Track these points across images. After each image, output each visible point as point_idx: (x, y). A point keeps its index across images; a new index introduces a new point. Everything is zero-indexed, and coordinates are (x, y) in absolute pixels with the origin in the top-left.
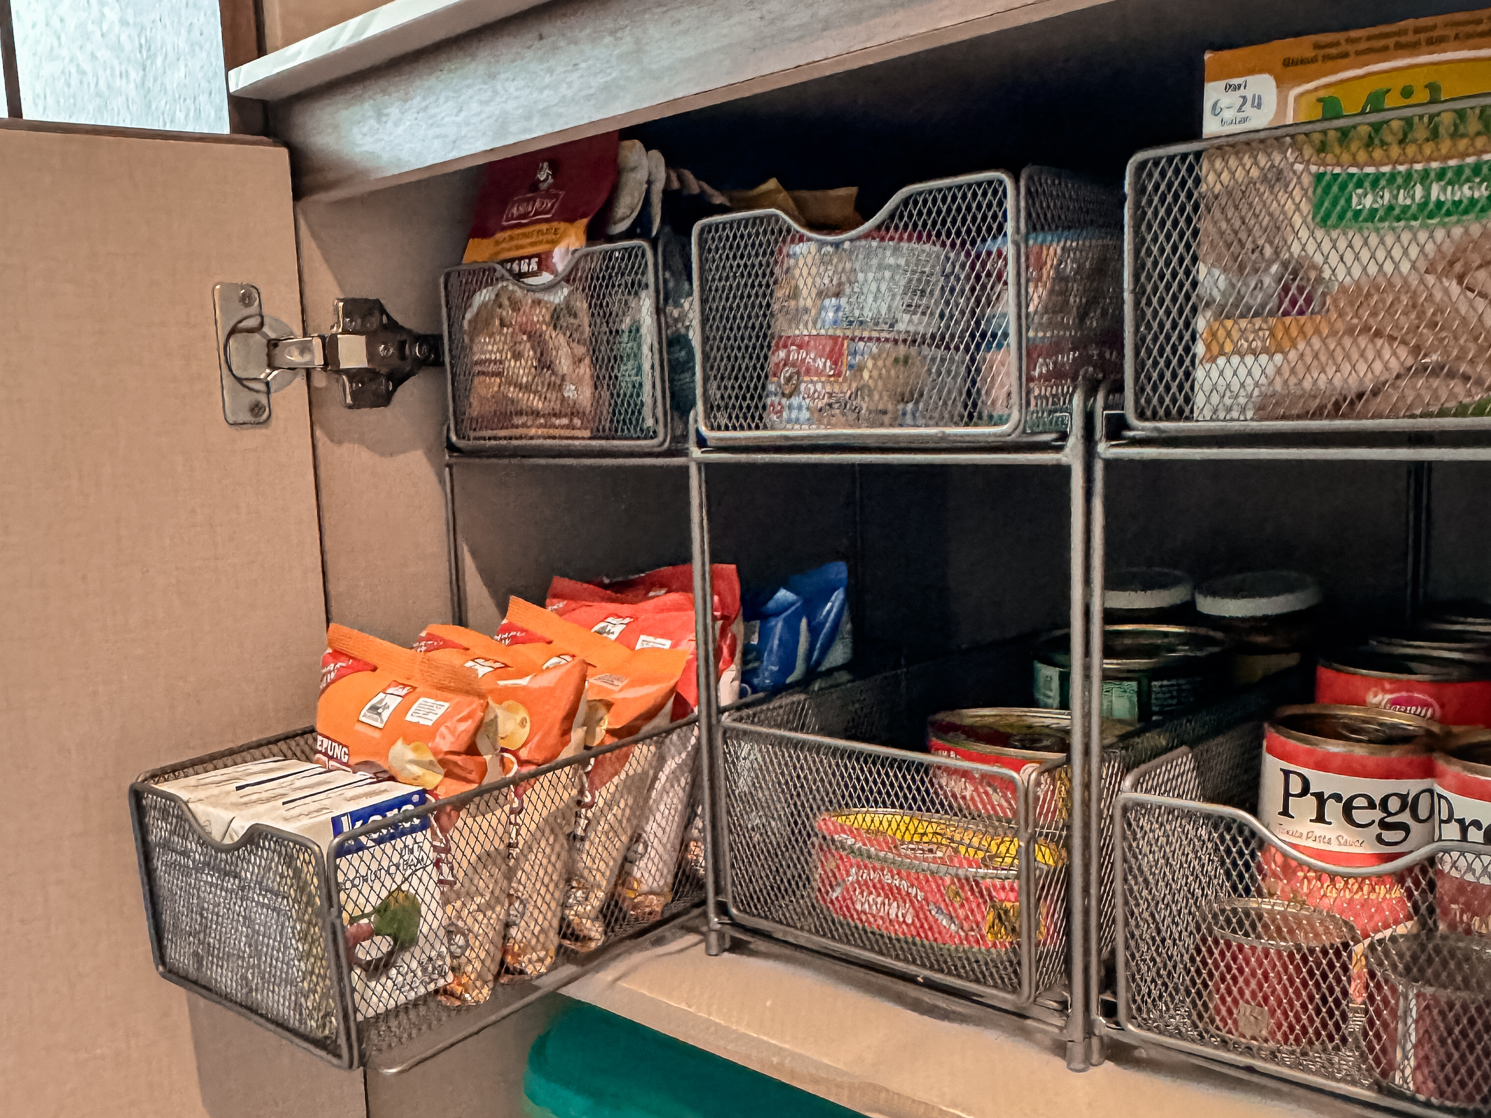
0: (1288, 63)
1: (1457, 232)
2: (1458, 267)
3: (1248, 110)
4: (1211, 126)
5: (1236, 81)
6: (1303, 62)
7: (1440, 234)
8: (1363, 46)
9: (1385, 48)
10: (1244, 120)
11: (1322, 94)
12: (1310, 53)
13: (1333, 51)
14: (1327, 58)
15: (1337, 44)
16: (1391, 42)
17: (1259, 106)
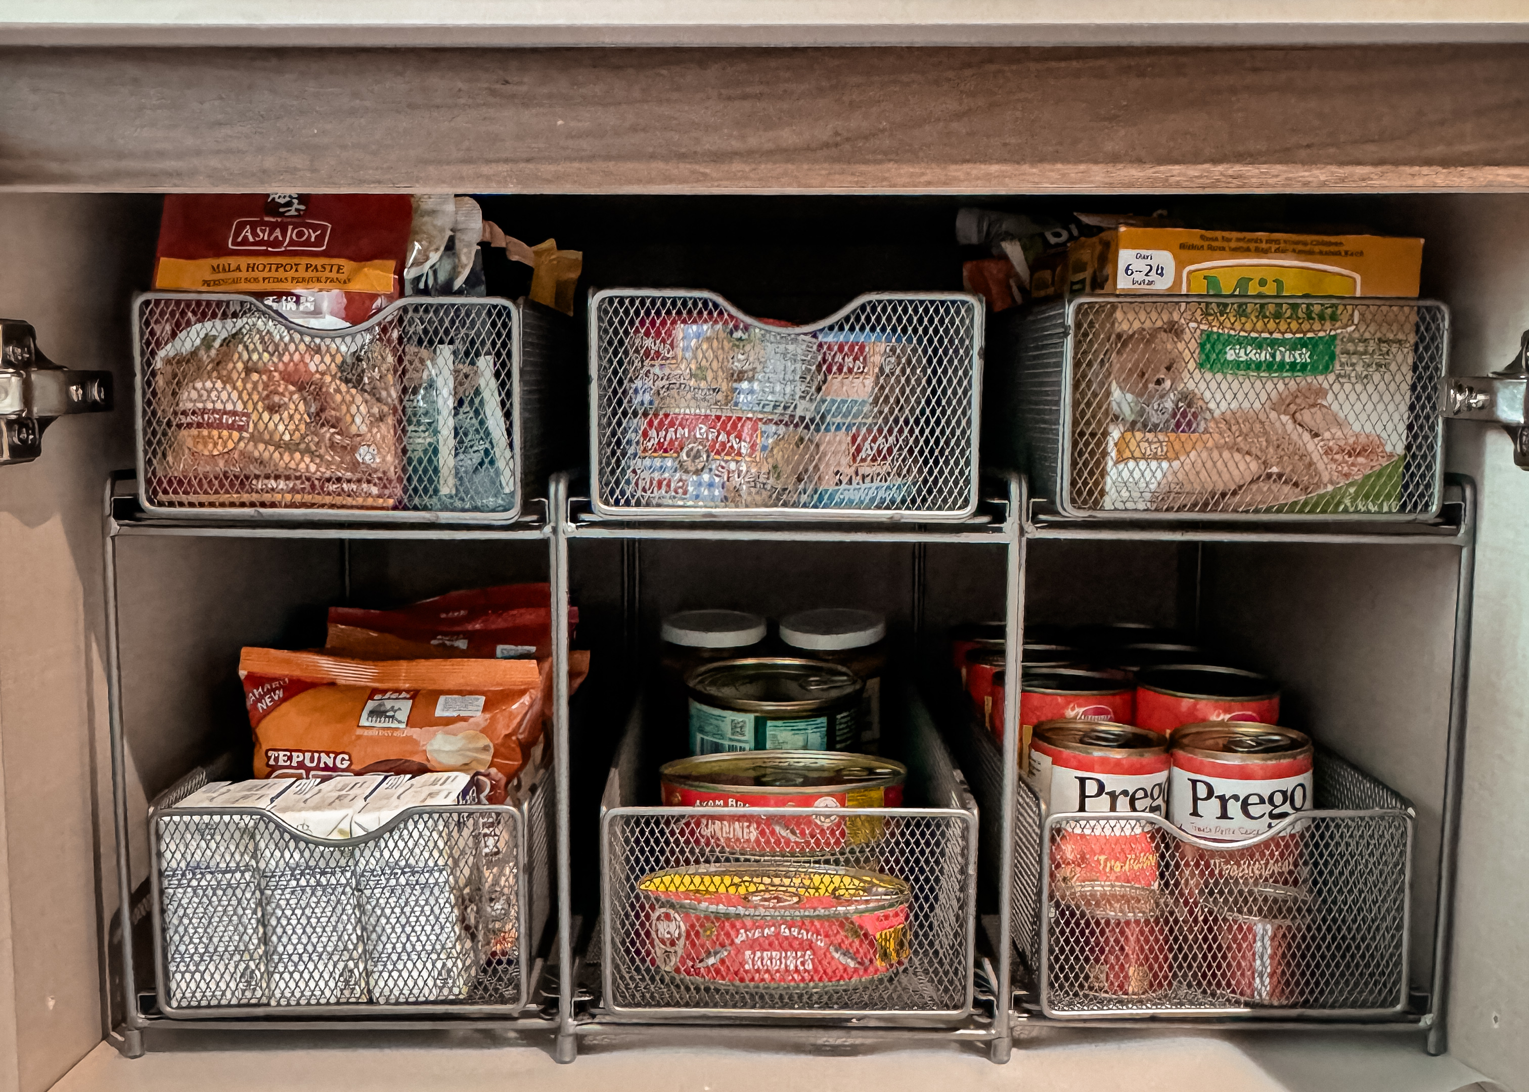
0: (1183, 246)
1: (1292, 385)
2: (1293, 407)
3: (1153, 276)
4: (1123, 283)
5: (1144, 252)
6: (1193, 247)
7: (1281, 386)
8: (1233, 244)
9: (1248, 250)
10: (1150, 283)
11: (1206, 273)
12: (1198, 242)
13: (1214, 244)
14: (1211, 248)
15: (1216, 239)
16: (1252, 246)
17: (1162, 275)
